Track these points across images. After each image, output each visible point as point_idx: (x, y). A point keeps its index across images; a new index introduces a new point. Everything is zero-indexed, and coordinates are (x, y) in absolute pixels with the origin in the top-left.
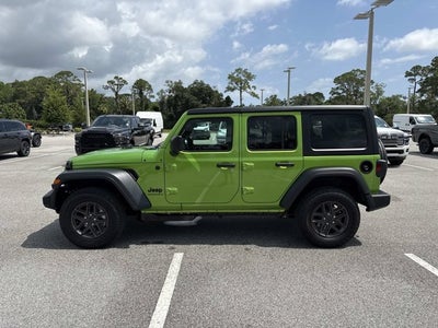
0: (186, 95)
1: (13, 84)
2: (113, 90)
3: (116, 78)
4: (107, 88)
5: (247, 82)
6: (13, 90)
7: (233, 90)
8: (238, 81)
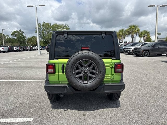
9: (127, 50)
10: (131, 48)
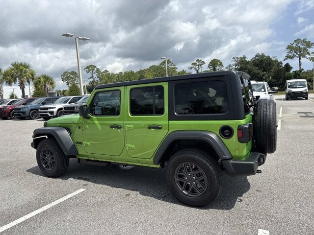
0: (249, 66)
1: (139, 72)
2: (196, 69)
3: (197, 60)
4: (191, 68)
5: (306, 50)
6: (139, 75)
7: (292, 58)
8: (297, 49)
9: (47, 112)
10: (53, 108)
